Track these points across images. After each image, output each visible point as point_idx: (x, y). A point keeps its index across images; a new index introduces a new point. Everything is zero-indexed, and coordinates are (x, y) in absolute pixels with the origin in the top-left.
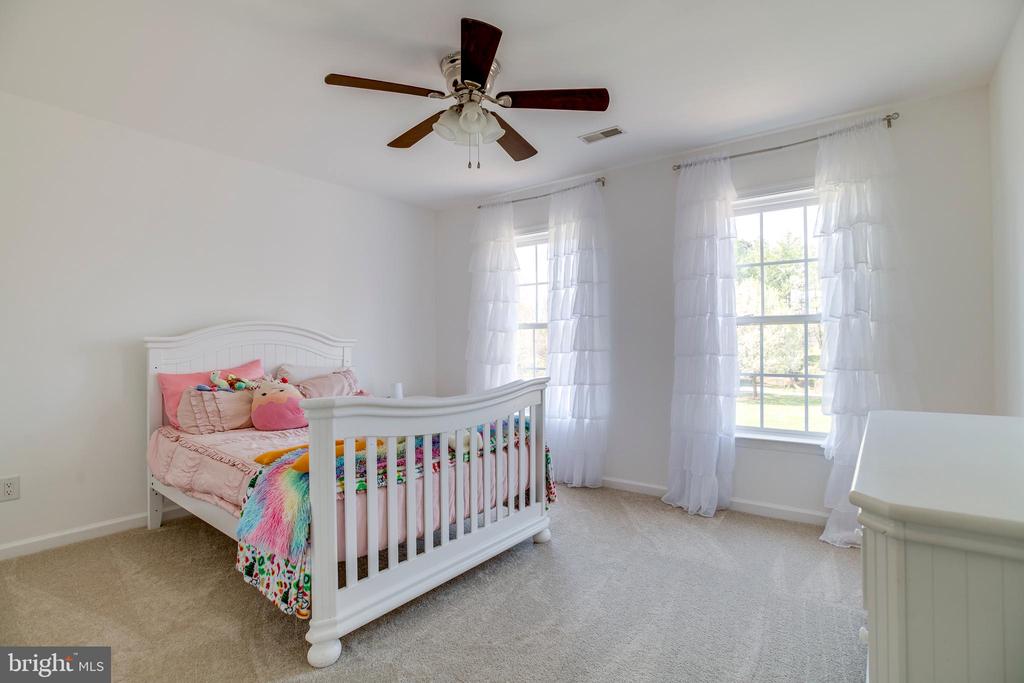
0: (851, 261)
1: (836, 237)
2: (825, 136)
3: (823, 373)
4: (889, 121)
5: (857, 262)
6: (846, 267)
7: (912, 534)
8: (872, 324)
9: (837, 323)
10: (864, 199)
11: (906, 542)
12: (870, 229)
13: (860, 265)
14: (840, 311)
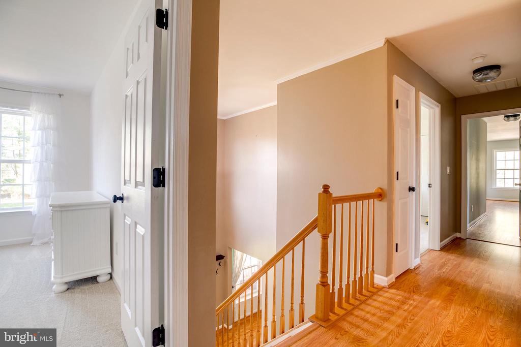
0: (45, 142)
1: (39, 132)
2: (35, 93)
3: (32, 183)
4: (60, 95)
5: (46, 143)
6: (42, 144)
7: (63, 209)
8: (52, 165)
9: (38, 165)
10: (50, 120)
11: (61, 211)
12: (52, 132)
13: (48, 144)
14: (39, 160)
